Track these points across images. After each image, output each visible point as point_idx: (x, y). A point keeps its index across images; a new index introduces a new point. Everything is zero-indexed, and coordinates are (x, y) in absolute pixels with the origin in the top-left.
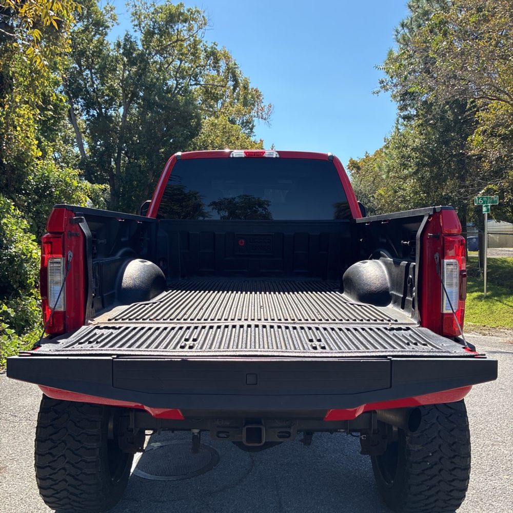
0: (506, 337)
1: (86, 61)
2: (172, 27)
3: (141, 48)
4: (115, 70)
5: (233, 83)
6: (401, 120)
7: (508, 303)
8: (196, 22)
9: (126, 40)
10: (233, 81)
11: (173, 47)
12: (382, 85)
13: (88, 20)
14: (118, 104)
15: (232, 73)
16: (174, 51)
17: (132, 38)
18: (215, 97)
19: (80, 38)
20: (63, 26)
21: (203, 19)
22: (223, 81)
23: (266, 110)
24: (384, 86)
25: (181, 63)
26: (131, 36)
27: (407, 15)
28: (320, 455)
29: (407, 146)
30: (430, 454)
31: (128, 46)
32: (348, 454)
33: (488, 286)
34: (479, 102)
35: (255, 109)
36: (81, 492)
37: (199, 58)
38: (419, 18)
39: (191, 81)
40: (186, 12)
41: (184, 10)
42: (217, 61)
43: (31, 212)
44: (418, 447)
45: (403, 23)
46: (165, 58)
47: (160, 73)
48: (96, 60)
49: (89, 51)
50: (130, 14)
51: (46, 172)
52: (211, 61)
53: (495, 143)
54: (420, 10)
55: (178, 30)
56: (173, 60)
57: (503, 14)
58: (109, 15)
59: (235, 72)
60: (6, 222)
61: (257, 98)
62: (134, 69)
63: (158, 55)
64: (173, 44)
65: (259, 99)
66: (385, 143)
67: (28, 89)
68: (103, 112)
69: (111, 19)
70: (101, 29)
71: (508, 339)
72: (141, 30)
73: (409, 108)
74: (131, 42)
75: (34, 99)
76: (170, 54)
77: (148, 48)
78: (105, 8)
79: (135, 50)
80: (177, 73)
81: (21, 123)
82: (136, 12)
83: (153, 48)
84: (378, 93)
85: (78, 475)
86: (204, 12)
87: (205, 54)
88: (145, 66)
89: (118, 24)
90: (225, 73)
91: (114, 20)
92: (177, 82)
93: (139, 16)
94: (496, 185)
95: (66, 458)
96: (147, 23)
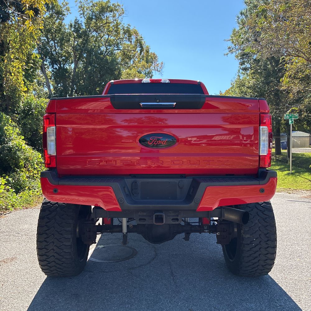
0: (302, 194)
1: (51, 36)
2: (103, 15)
3: (84, 28)
4: (69, 41)
5: (140, 49)
6: (241, 71)
7: (304, 177)
8: (117, 12)
9: (75, 23)
10: (140, 48)
11: (104, 27)
12: (230, 49)
13: (52, 10)
14: (71, 62)
15: (139, 43)
16: (104, 29)
17: (80, 21)
18: (129, 57)
19: (47, 22)
20: (40, 12)
21: (122, 10)
22: (134, 47)
23: (160, 66)
24: (231, 50)
25: (109, 37)
26: (79, 20)
27: (244, 8)
28: (194, 250)
29: (244, 86)
30: (255, 239)
31: (77, 26)
32: (210, 250)
33: (292, 168)
34: (287, 59)
35: (153, 64)
36: (62, 263)
37: (119, 33)
38: (251, 9)
39: (115, 47)
40: (112, 6)
41: (110, 4)
42: (130, 36)
43: (20, 124)
44: (248, 236)
45: (242, 12)
46: (99, 34)
47: (96, 43)
48: (58, 35)
49: (53, 30)
50: (78, 7)
51: (29, 100)
52: (126, 36)
53: (296, 82)
54: (252, 5)
55: (107, 16)
56: (104, 35)
57: (300, 5)
58: (65, 8)
59: (141, 42)
60: (6, 128)
61: (155, 58)
62: (81, 40)
63: (95, 32)
64: (104, 25)
65: (155, 59)
66: (232, 86)
67: (18, 50)
68: (62, 66)
69: (66, 10)
70: (60, 16)
71: (303, 195)
72: (84, 17)
73: (246, 64)
74: (78, 23)
75: (22, 57)
76: (102, 31)
77: (89, 28)
78: (62, 4)
79: (81, 28)
80: (106, 42)
81: (14, 71)
82: (81, 6)
83: (92, 28)
84: (227, 55)
85: (61, 253)
86: (122, 6)
87: (123, 31)
88: (87, 38)
89: (70, 13)
90: (135, 43)
91: (68, 10)
92: (106, 48)
93: (83, 8)
94: (297, 107)
95: (54, 243)
96: (88, 12)
